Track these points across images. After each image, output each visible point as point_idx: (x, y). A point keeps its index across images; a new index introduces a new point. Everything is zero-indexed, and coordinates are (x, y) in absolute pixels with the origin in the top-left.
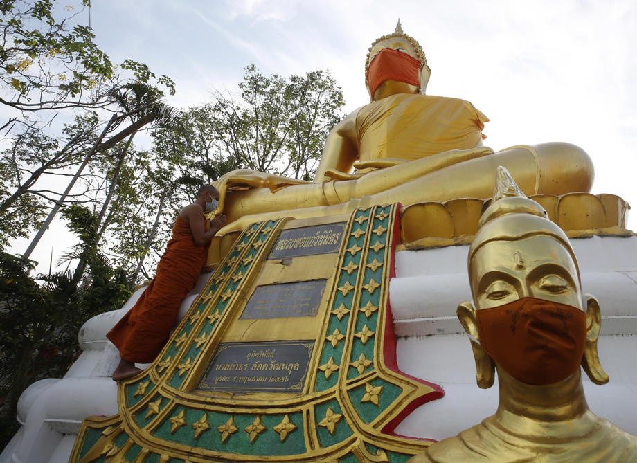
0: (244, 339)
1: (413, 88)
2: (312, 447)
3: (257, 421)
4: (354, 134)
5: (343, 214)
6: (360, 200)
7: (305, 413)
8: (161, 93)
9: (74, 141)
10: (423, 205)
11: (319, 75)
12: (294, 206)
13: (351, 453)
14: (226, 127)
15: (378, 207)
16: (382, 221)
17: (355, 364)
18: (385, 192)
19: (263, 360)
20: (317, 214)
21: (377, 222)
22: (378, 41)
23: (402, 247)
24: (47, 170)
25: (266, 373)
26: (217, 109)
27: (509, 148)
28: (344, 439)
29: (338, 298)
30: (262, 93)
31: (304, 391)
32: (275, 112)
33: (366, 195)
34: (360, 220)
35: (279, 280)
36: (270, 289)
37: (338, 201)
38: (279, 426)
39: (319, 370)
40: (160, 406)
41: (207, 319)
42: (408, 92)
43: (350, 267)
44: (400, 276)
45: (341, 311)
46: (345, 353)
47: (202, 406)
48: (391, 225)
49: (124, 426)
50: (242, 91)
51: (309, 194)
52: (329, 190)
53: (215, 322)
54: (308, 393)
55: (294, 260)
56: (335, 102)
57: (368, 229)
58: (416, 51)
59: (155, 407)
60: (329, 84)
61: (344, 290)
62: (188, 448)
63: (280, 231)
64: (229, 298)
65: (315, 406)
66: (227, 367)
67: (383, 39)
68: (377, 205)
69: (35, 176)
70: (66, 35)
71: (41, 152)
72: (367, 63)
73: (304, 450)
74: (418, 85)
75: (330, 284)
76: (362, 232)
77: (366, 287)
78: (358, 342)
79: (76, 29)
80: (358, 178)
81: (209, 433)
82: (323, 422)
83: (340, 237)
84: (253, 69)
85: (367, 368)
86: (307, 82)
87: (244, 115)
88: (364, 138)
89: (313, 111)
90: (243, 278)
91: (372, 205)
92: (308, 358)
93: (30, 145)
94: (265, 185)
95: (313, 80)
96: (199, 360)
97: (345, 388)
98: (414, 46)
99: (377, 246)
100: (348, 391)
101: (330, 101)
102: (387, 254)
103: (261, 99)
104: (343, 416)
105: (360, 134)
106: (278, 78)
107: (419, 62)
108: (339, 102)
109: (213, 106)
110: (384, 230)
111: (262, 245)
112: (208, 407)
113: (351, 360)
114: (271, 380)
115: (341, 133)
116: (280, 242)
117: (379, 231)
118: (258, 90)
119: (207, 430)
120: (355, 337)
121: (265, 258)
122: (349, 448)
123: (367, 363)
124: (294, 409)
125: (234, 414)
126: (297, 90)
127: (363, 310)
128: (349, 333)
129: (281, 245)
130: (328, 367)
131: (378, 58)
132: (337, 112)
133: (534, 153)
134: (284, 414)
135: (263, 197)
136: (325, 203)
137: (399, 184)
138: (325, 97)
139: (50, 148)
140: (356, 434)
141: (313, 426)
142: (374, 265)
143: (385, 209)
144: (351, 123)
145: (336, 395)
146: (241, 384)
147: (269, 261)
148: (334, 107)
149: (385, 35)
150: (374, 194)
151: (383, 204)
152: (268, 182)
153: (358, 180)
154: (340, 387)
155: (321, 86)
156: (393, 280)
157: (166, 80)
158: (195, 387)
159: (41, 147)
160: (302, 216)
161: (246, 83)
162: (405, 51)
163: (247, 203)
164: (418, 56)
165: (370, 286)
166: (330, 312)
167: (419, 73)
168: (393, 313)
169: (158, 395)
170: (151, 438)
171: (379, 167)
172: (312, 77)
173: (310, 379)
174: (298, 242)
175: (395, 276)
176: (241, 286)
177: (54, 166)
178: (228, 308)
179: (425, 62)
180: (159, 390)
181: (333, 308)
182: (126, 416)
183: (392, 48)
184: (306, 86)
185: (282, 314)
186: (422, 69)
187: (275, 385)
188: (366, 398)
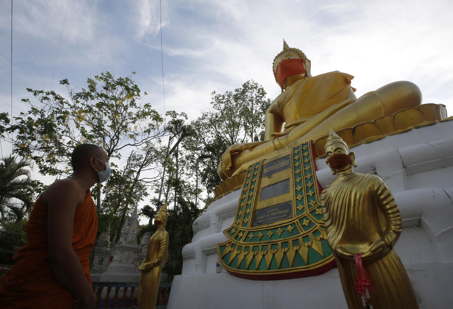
0: (264, 207)
1: (303, 75)
2: (302, 231)
3: (280, 229)
4: (279, 110)
5: (287, 151)
6: (292, 143)
7: (296, 223)
8: (182, 120)
9: (148, 153)
10: (323, 138)
11: (248, 83)
12: (263, 154)
13: (316, 230)
14: (209, 125)
15: (302, 144)
16: (306, 150)
17: (310, 204)
18: (304, 136)
19: (274, 212)
20: (275, 155)
21: (304, 151)
22: (276, 57)
23: (317, 158)
24: (142, 169)
25: (278, 215)
26: (203, 118)
27: (363, 96)
28: (312, 227)
29: (296, 184)
30: (222, 103)
31: (294, 216)
32: (231, 109)
33: (295, 140)
34: (296, 152)
35: (270, 184)
36: (267, 188)
37: (282, 147)
38: (288, 229)
39: (297, 209)
40: (243, 234)
41: (247, 204)
42: (301, 78)
43: (298, 171)
44: (320, 170)
45: (299, 188)
46: (305, 201)
47: (258, 230)
48: (310, 151)
49: (233, 242)
50: (213, 105)
51: (268, 147)
52: (277, 142)
53: (250, 205)
54: (295, 216)
55: (273, 175)
56: (261, 94)
57: (301, 155)
58: (299, 54)
59: (241, 234)
60: (255, 86)
61: (298, 180)
62: (259, 242)
63: (263, 166)
64: (252, 195)
65: (299, 220)
66: (261, 217)
67: (279, 55)
68: (301, 143)
69: (139, 173)
70: (142, 110)
71: (138, 162)
72: (274, 71)
73: (299, 233)
74: (306, 72)
75: (291, 180)
76: (298, 157)
77: (306, 177)
78: (309, 197)
79: (144, 106)
80: (288, 133)
81: (264, 237)
82: (304, 224)
83: (290, 161)
84: (215, 93)
85: (315, 204)
86: (244, 90)
87: (217, 117)
88: (285, 111)
89: (250, 103)
90: (255, 186)
91: (299, 144)
92: (292, 207)
93: (133, 160)
94: (246, 149)
95: (246, 87)
96: (250, 217)
97: (308, 212)
98: (296, 52)
99: (306, 161)
100: (310, 212)
101: (257, 94)
102: (312, 163)
103: (223, 106)
104: (310, 221)
105: (282, 110)
106: (228, 93)
107: (302, 60)
108: (263, 94)
109: (201, 117)
110: (307, 153)
111: (257, 172)
112: (260, 229)
113: (308, 203)
114: (280, 217)
115: (271, 112)
116: (265, 170)
117: (306, 154)
118: (220, 102)
119: (263, 236)
120: (307, 195)
121: (261, 177)
122: (315, 229)
123: (315, 202)
124: (292, 223)
125: (271, 229)
126: (240, 95)
127: (308, 185)
128: (305, 194)
129: (265, 171)
130: (300, 207)
131: (279, 67)
132: (263, 99)
133: (377, 94)
134: (288, 225)
135: (247, 154)
136: (276, 149)
137: (309, 131)
138: (255, 93)
139: (140, 159)
140: (317, 224)
141: (300, 225)
142: (307, 168)
143: (306, 144)
144: (275, 105)
145: (306, 215)
146: (269, 221)
147: (263, 178)
148: (261, 97)
149: (279, 53)
150: (299, 138)
151: (304, 143)
152: (246, 147)
153: (289, 134)
154: (307, 212)
155: (252, 88)
156: (317, 172)
157: (183, 114)
158: (252, 226)
159: (138, 160)
160: (269, 157)
161: (214, 101)
162: (293, 58)
163: (241, 158)
164: (301, 57)
165: (308, 176)
166: (294, 189)
167: (304, 65)
168: (320, 184)
169: (240, 230)
170: (244, 243)
171: (297, 124)
172: (245, 86)
173: (294, 212)
174: (272, 168)
175: (317, 170)
176: (256, 189)
177: (144, 166)
178: (254, 198)
179: (306, 59)
180: (240, 229)
181: (295, 188)
182: (232, 239)
183: (285, 59)
184: (243, 92)
185: (276, 195)
186: (305, 63)
187: (281, 218)
188: (317, 213)
